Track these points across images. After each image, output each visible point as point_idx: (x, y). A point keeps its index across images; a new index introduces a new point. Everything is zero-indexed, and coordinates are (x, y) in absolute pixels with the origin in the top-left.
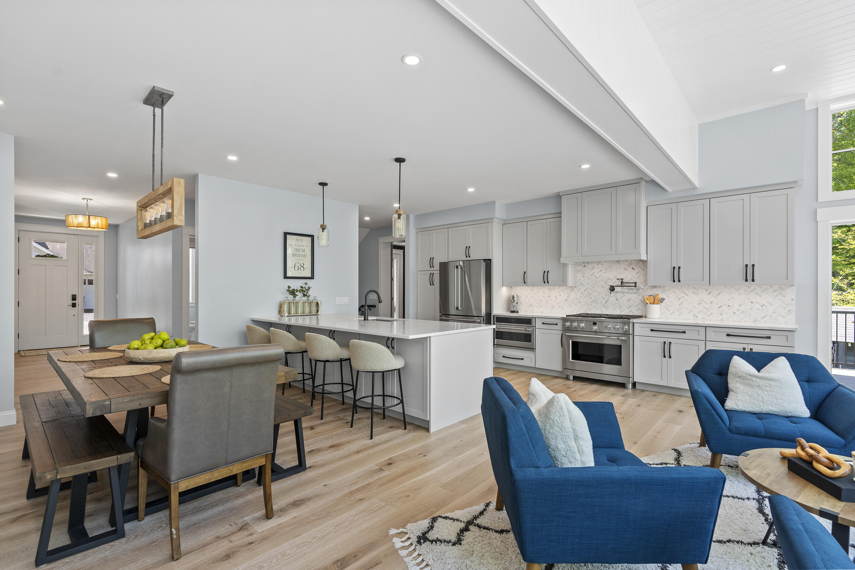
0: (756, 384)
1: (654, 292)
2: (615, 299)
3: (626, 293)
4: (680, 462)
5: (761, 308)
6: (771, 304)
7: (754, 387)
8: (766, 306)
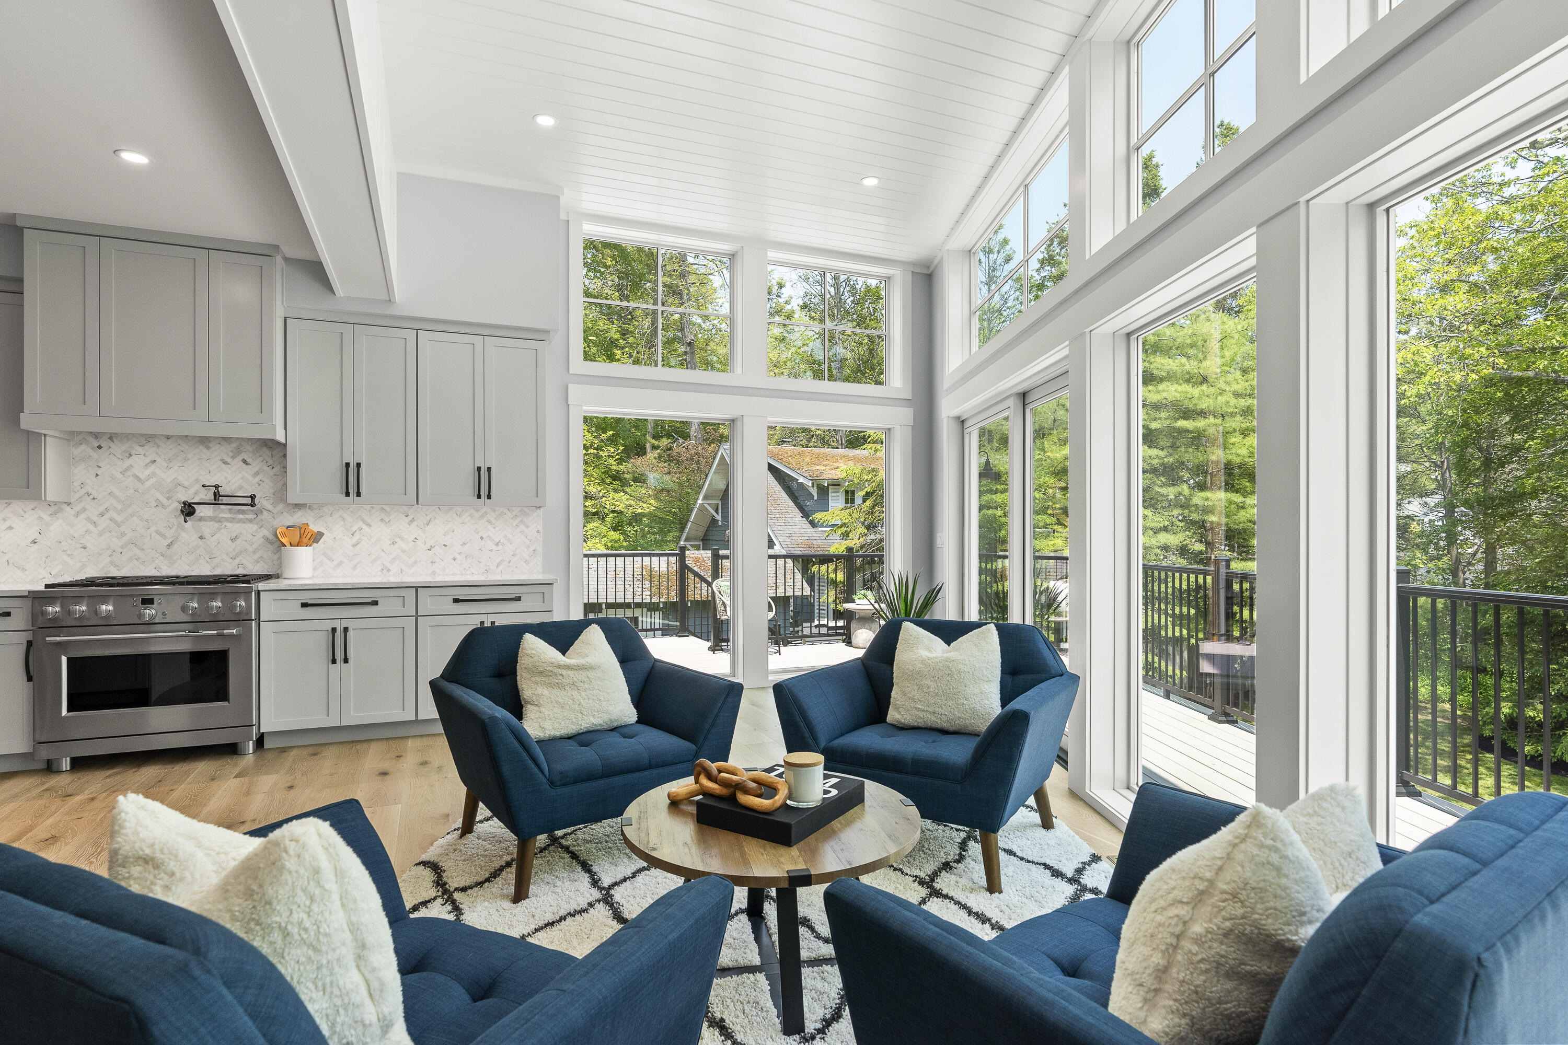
0: (568, 681)
1: (298, 518)
2: (196, 536)
3: (227, 520)
4: (447, 886)
5: (495, 548)
6: (509, 540)
7: (566, 687)
8: (503, 545)
